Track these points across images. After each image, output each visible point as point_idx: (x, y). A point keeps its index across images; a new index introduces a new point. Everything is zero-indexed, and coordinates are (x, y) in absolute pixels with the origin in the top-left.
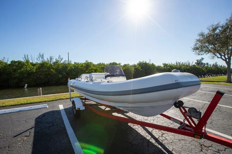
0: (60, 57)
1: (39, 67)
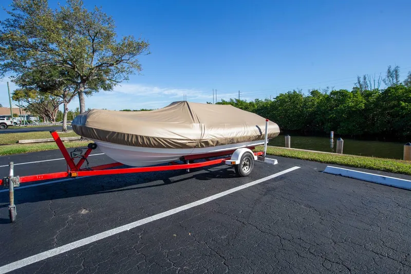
1: (378, 98)
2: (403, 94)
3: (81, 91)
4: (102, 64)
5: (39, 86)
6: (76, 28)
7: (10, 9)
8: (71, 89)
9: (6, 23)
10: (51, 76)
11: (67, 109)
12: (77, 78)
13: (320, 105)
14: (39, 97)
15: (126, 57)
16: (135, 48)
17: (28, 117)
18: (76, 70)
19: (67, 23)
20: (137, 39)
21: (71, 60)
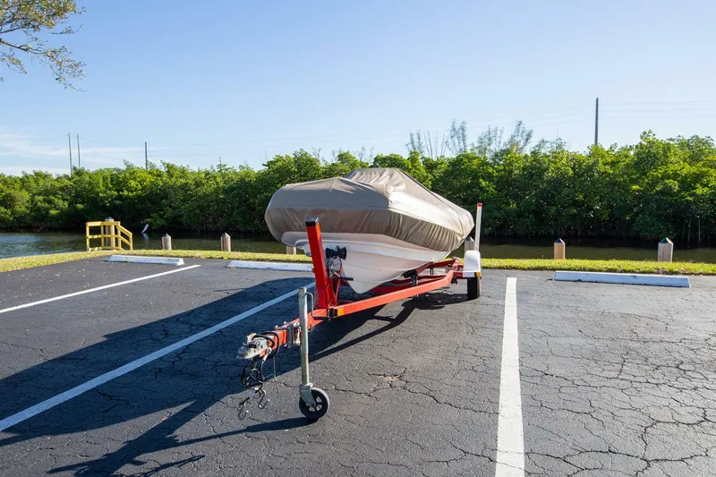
0: (521, 129)
1: (446, 173)
2: (479, 167)
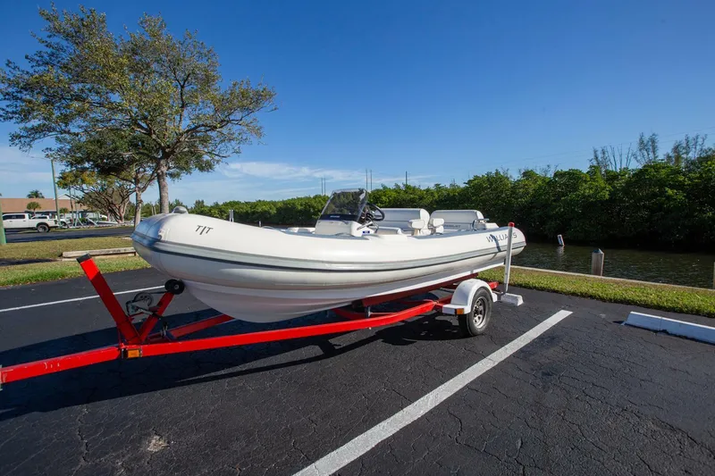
1: (629, 183)
2: (668, 176)
3: (162, 172)
4: (196, 127)
5: (97, 166)
6: (154, 66)
7: (44, 35)
8: (147, 169)
9: (38, 58)
10: (116, 149)
11: (141, 201)
12: (157, 151)
13: (537, 193)
14: (99, 182)
15: (237, 115)
16: (252, 100)
17: (84, 213)
18: (154, 137)
19: (138, 59)
20: (256, 86)
21: (145, 118)
